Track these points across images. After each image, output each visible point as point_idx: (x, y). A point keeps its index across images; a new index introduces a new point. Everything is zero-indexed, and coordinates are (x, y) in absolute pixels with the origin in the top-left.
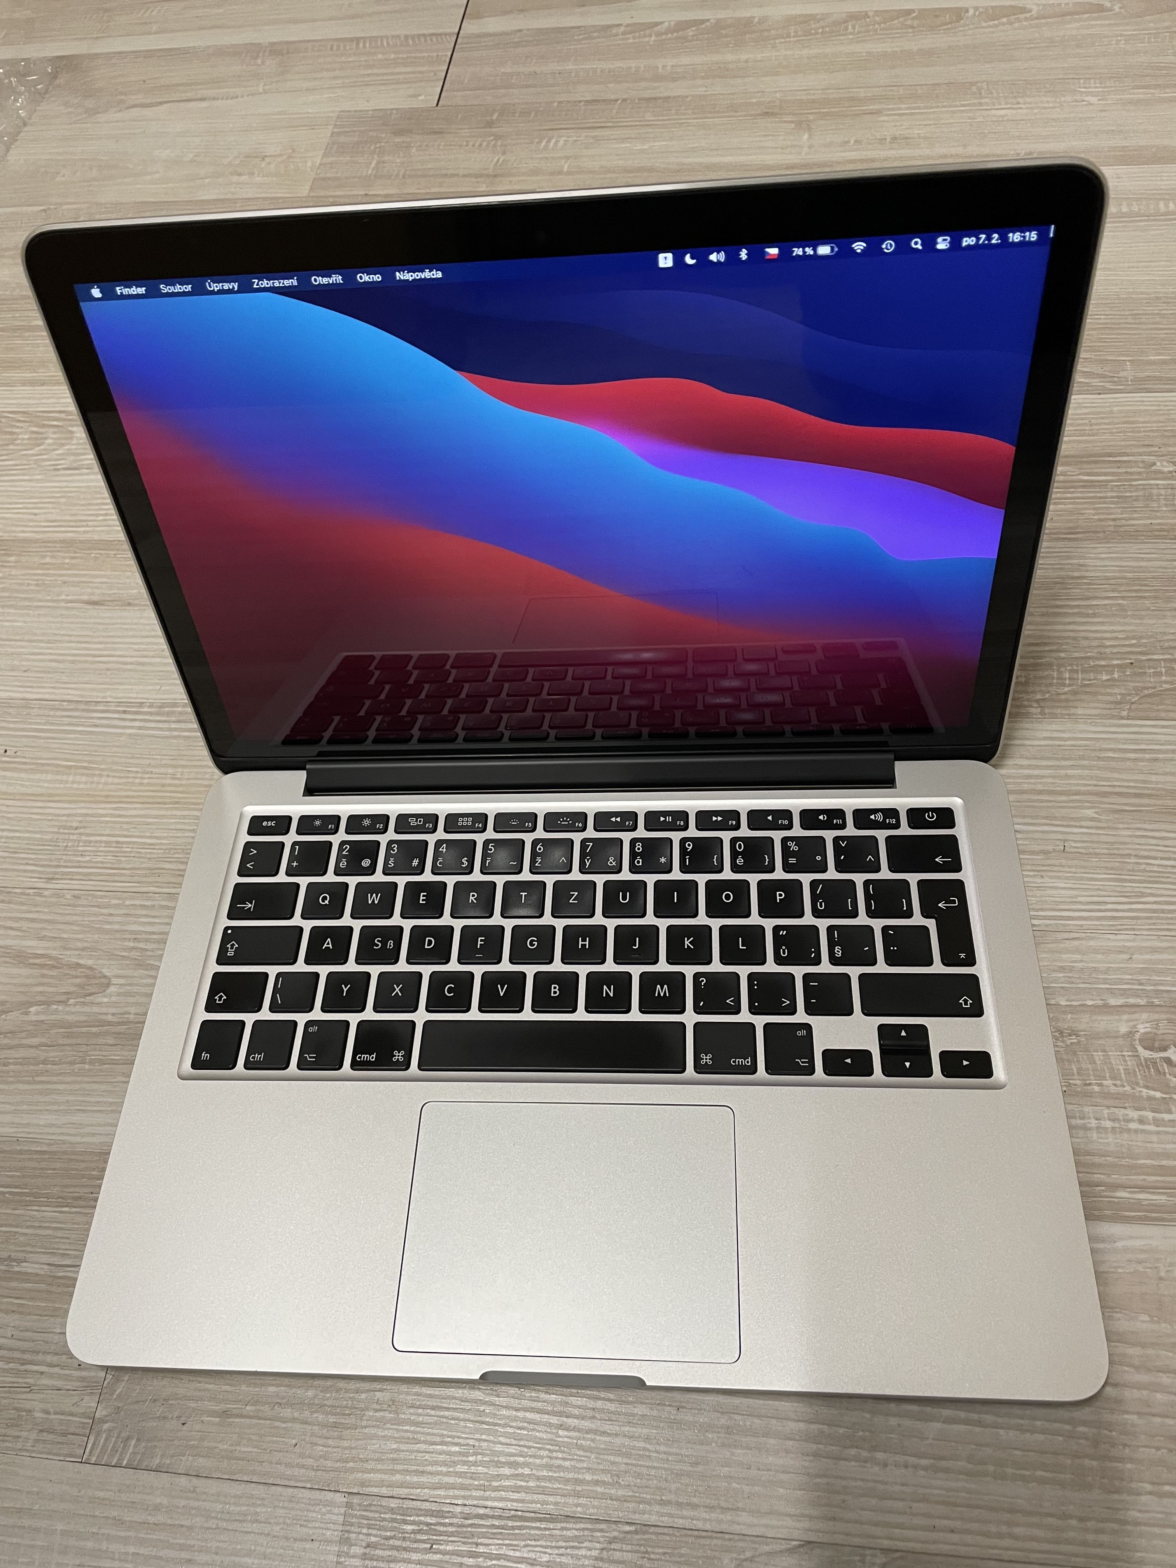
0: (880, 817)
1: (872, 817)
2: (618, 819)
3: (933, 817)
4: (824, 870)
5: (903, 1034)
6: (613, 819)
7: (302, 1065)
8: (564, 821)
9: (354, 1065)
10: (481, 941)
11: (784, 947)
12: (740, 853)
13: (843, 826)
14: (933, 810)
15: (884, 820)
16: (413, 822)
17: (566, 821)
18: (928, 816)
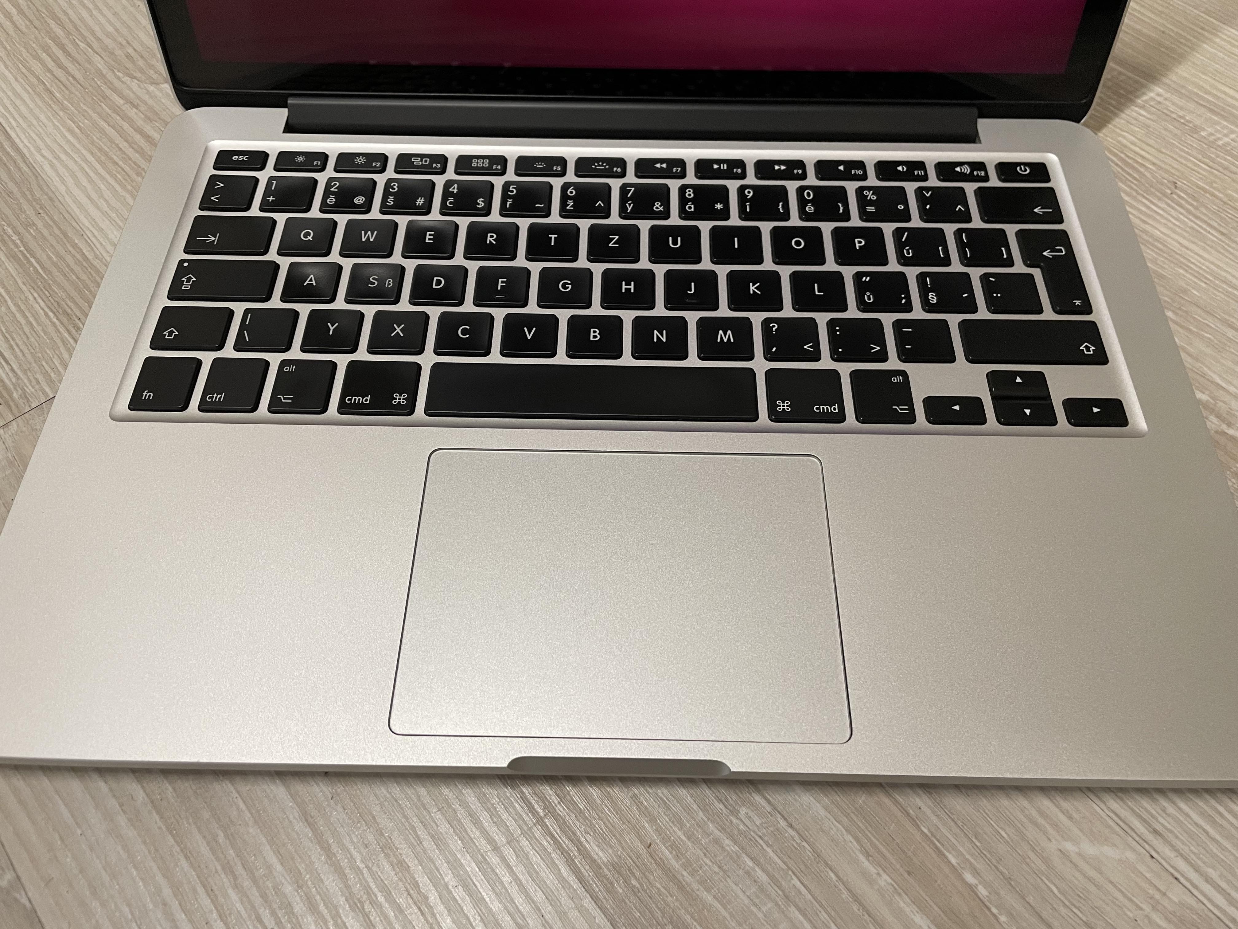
0: (967, 170)
1: (958, 169)
2: (664, 166)
3: (1026, 170)
4: (908, 219)
5: (1019, 380)
6: (658, 165)
7: (274, 407)
8: (599, 165)
9: (343, 408)
10: (502, 282)
11: (868, 293)
12: (809, 201)
13: (925, 178)
14: (1026, 164)
15: (972, 172)
16: (417, 162)
17: (602, 165)
18: (1021, 169)
